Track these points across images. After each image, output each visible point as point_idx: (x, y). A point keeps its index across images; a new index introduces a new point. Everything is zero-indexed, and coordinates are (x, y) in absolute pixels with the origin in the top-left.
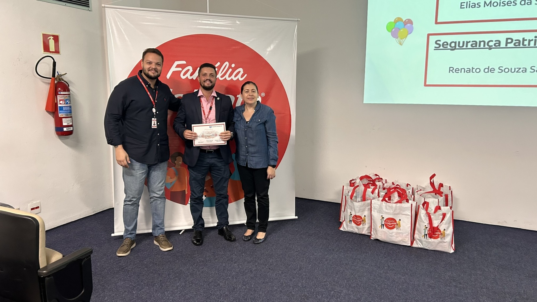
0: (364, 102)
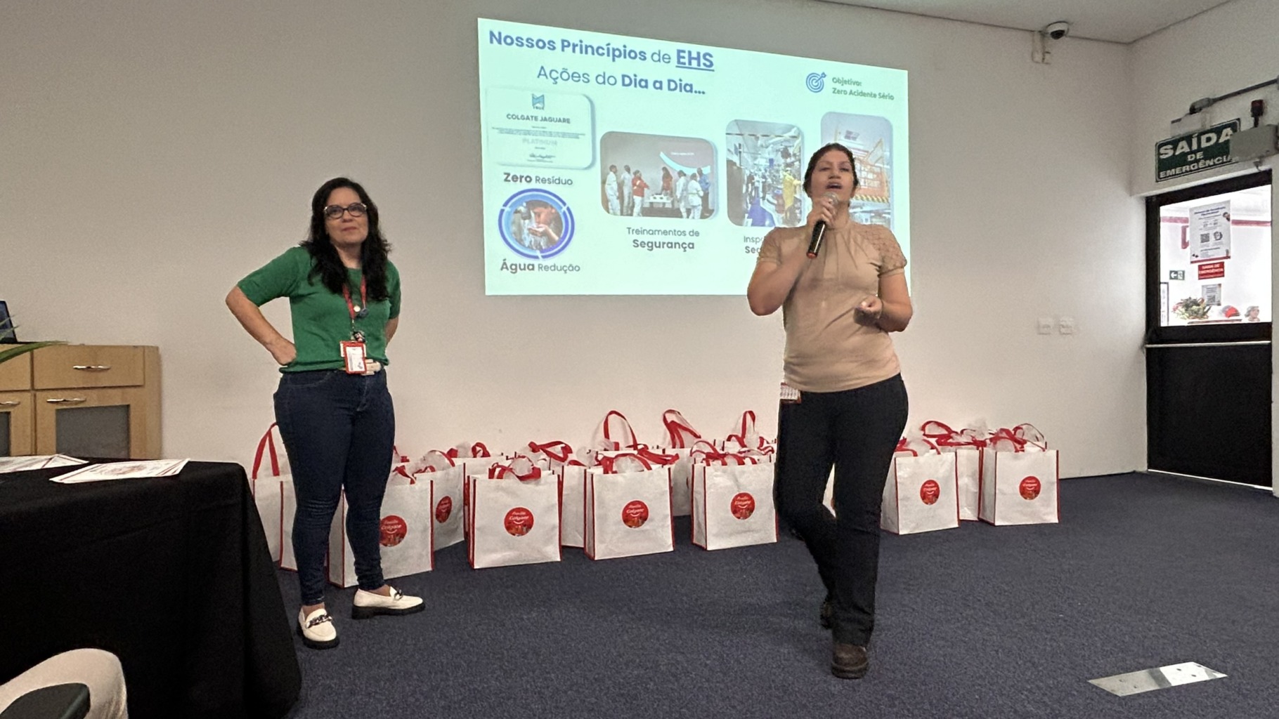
0: (488, 293)
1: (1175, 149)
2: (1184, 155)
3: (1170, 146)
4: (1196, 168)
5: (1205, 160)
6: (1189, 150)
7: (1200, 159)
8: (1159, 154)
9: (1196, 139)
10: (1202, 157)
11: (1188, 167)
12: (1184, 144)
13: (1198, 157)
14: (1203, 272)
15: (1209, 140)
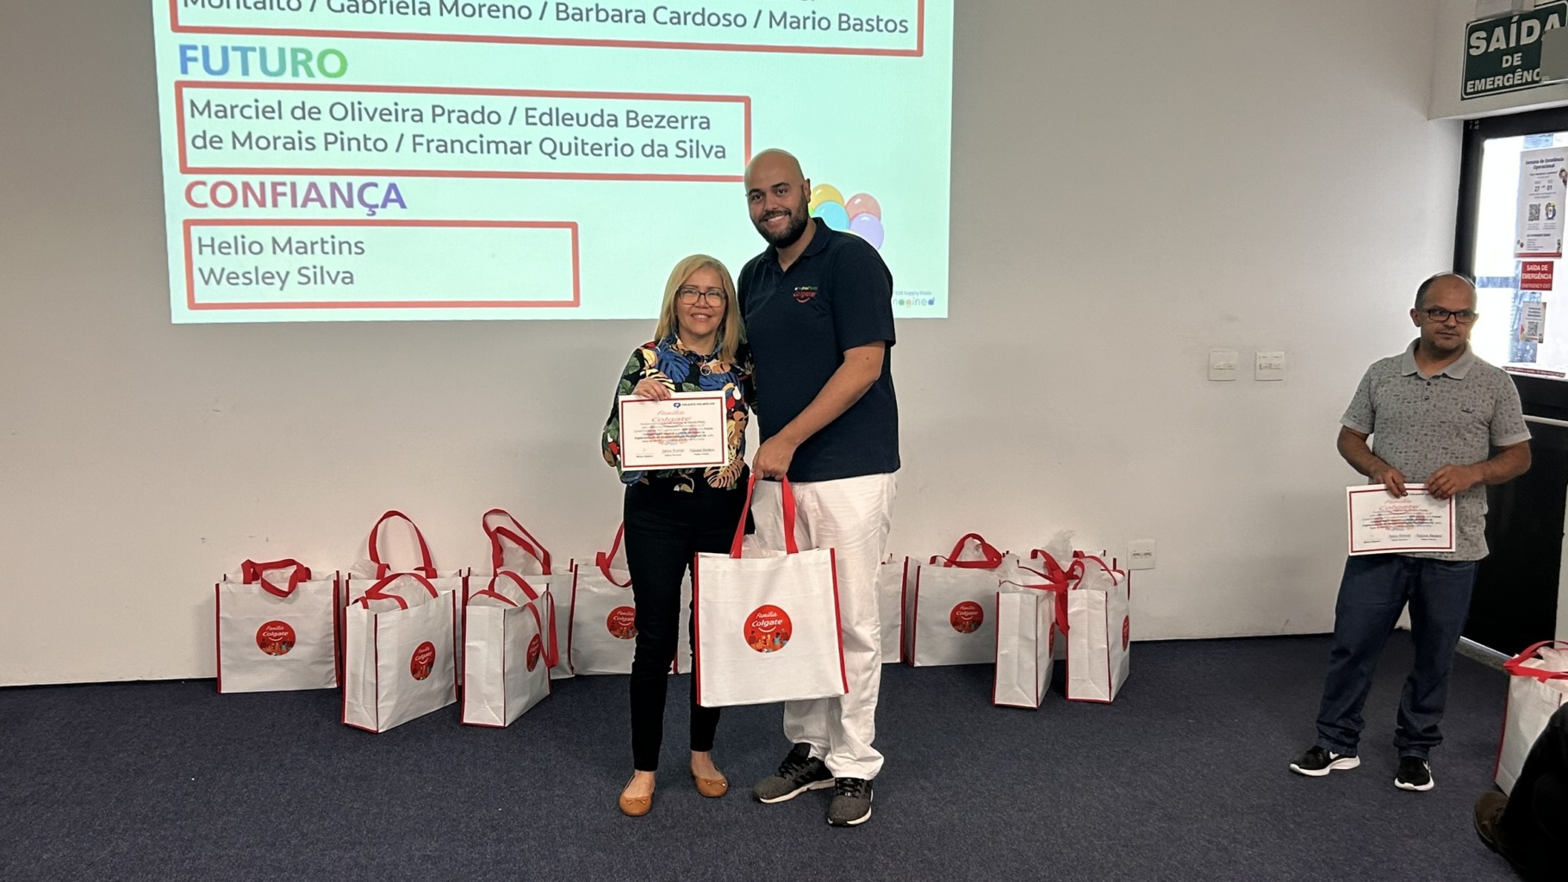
0: (173, 321)
1: (1488, 40)
2: (1499, 53)
3: (1483, 34)
4: (1511, 83)
5: (1523, 71)
6: (1505, 47)
7: (1518, 67)
8: (1470, 47)
9: (1515, 25)
10: (1520, 63)
11: (1501, 77)
12: (1499, 32)
13: (1515, 64)
14: (1528, 276)
15: (1530, 31)
